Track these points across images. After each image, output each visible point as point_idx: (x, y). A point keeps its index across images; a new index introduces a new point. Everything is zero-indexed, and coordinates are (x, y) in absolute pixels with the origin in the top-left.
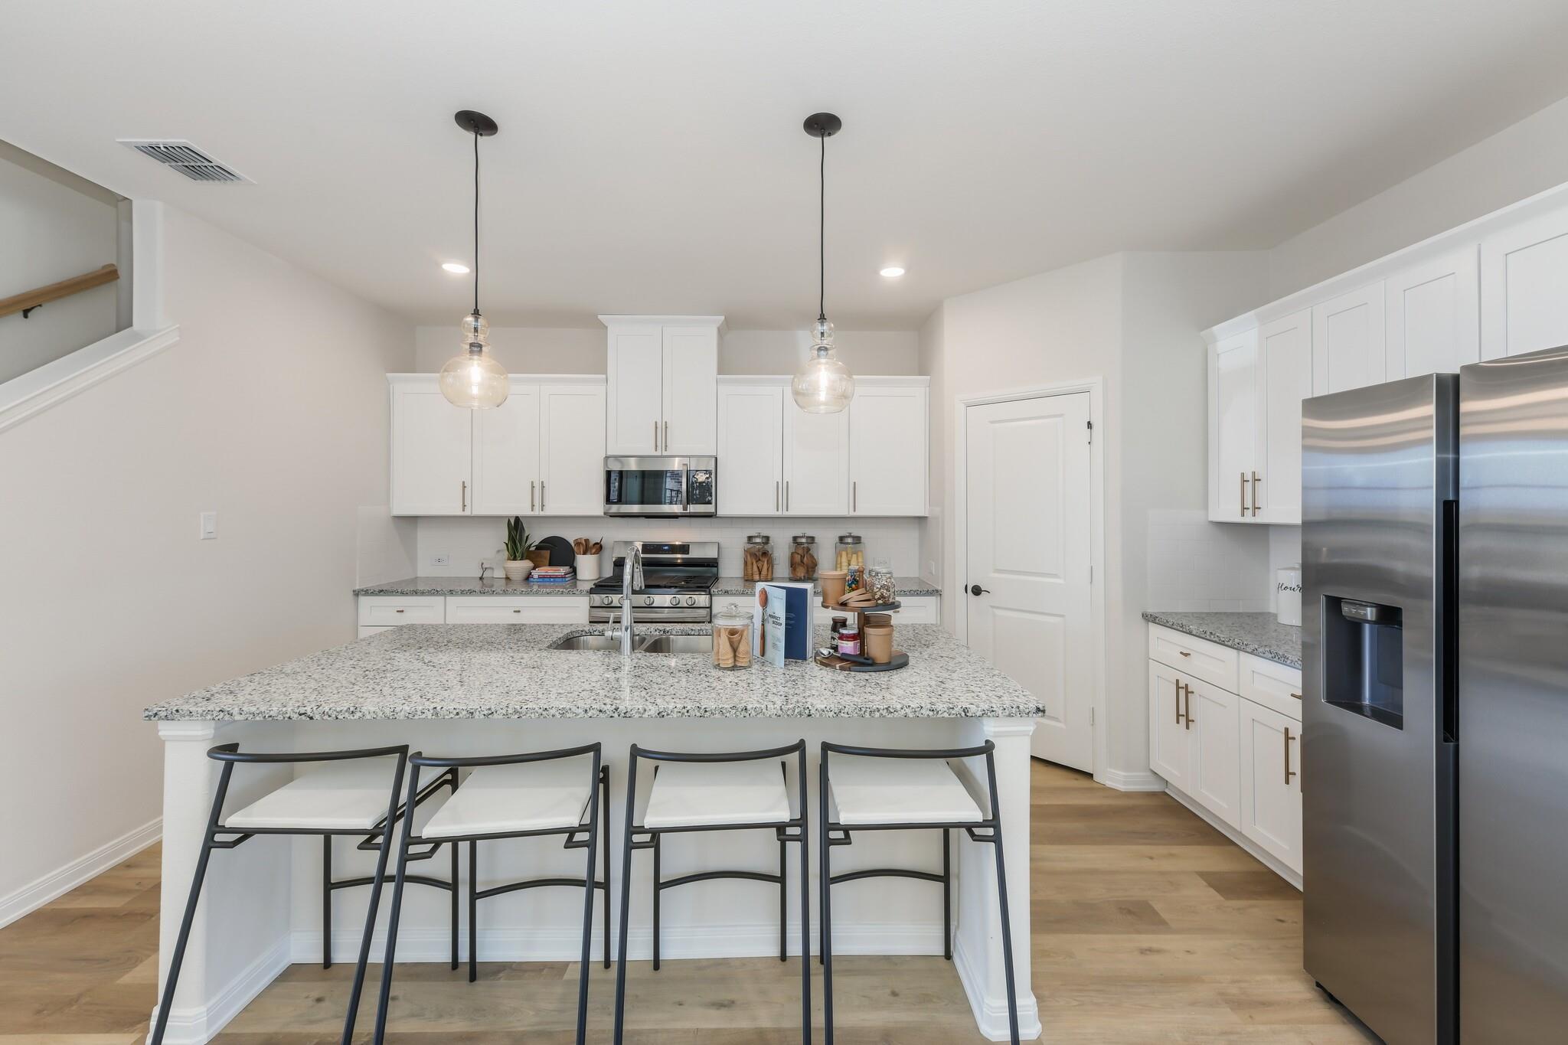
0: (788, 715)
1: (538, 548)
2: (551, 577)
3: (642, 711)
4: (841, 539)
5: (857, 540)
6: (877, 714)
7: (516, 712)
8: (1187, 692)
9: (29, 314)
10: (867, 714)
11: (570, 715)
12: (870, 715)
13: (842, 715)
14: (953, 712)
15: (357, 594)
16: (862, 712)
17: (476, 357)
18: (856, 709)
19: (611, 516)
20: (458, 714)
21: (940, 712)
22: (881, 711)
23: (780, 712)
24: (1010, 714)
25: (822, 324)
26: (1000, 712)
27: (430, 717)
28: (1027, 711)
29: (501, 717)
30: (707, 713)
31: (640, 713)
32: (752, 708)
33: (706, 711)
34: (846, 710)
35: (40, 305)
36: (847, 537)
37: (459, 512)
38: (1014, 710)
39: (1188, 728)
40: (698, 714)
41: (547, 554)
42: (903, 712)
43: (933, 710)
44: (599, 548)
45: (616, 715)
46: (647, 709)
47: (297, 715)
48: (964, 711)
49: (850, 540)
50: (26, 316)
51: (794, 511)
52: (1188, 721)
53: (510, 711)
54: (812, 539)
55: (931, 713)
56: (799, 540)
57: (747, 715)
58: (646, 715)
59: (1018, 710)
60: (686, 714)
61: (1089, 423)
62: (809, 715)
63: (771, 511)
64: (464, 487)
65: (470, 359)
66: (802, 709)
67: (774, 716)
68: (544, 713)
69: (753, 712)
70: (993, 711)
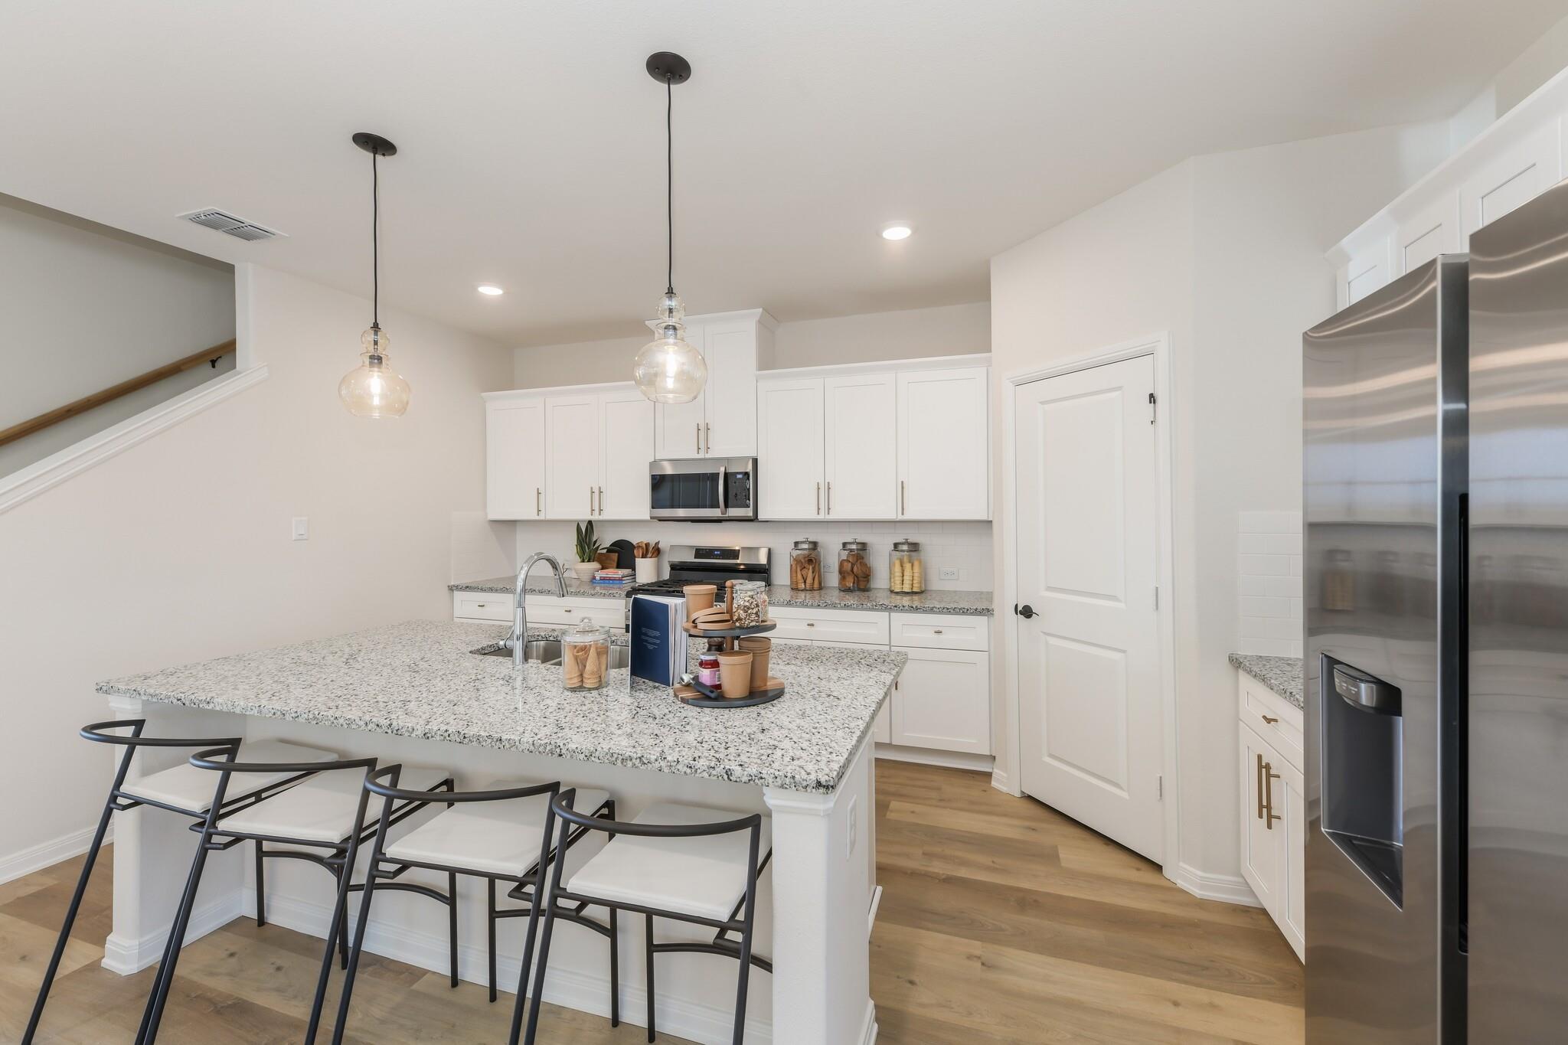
0: (540, 752)
1: (609, 550)
2: (610, 579)
3: (411, 730)
4: (896, 545)
5: (914, 547)
6: (630, 764)
7: (315, 718)
8: (1269, 776)
9: (216, 365)
10: (619, 762)
11: (354, 726)
12: (622, 763)
13: (593, 759)
14: (714, 772)
15: (452, 589)
16: (614, 759)
17: (376, 369)
18: (607, 754)
19: (660, 520)
20: (274, 714)
21: (699, 771)
22: (634, 761)
23: (532, 748)
24: (782, 785)
25: (670, 298)
26: (771, 780)
27: (256, 714)
28: (805, 784)
29: (304, 721)
30: (466, 740)
31: (409, 731)
32: (506, 740)
33: (465, 737)
34: (597, 754)
35: (220, 357)
36: (903, 544)
37: (535, 517)
38: (788, 781)
39: (1269, 826)
40: (458, 740)
41: (615, 556)
42: (657, 765)
43: (691, 767)
44: (657, 551)
45: (389, 731)
46: (415, 729)
47: (176, 700)
48: (727, 773)
49: (905, 547)
50: (214, 367)
51: (836, 515)
52: (1270, 817)
53: (311, 716)
54: (863, 546)
55: (688, 771)
56: (849, 547)
57: (501, 746)
58: (413, 735)
59: (792, 780)
60: (447, 738)
61: (1151, 396)
62: (560, 755)
63: (811, 514)
64: (539, 493)
65: (370, 371)
66: (553, 747)
67: (526, 752)
68: (335, 721)
69: (507, 744)
70: (762, 778)
